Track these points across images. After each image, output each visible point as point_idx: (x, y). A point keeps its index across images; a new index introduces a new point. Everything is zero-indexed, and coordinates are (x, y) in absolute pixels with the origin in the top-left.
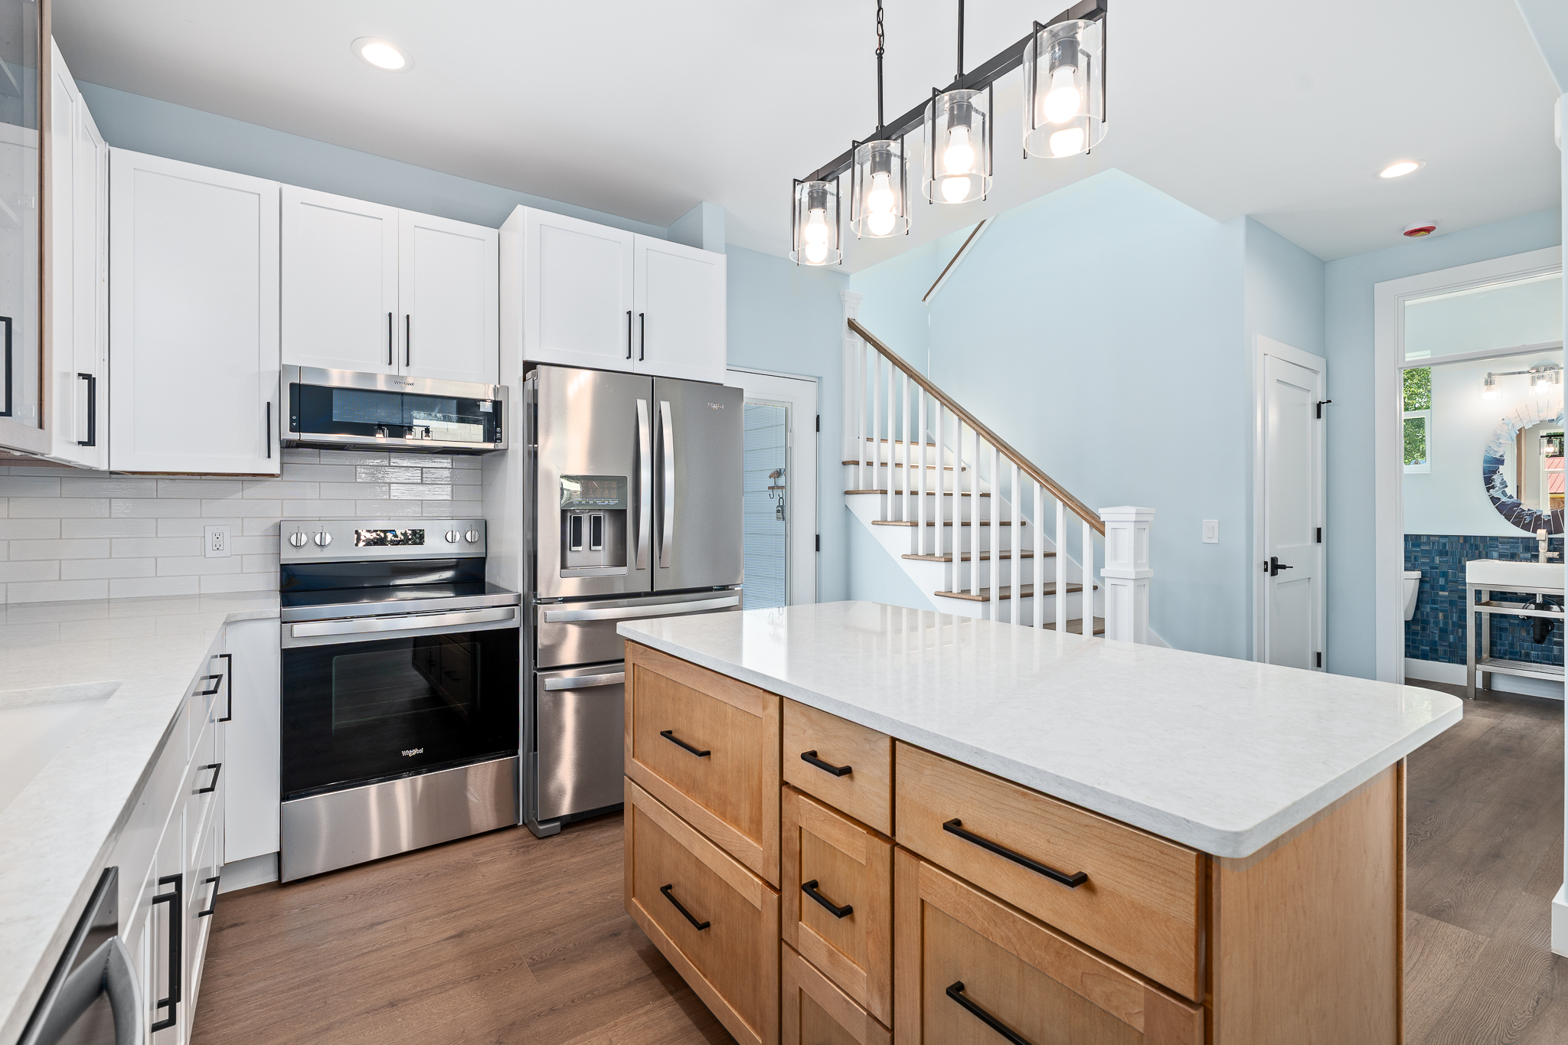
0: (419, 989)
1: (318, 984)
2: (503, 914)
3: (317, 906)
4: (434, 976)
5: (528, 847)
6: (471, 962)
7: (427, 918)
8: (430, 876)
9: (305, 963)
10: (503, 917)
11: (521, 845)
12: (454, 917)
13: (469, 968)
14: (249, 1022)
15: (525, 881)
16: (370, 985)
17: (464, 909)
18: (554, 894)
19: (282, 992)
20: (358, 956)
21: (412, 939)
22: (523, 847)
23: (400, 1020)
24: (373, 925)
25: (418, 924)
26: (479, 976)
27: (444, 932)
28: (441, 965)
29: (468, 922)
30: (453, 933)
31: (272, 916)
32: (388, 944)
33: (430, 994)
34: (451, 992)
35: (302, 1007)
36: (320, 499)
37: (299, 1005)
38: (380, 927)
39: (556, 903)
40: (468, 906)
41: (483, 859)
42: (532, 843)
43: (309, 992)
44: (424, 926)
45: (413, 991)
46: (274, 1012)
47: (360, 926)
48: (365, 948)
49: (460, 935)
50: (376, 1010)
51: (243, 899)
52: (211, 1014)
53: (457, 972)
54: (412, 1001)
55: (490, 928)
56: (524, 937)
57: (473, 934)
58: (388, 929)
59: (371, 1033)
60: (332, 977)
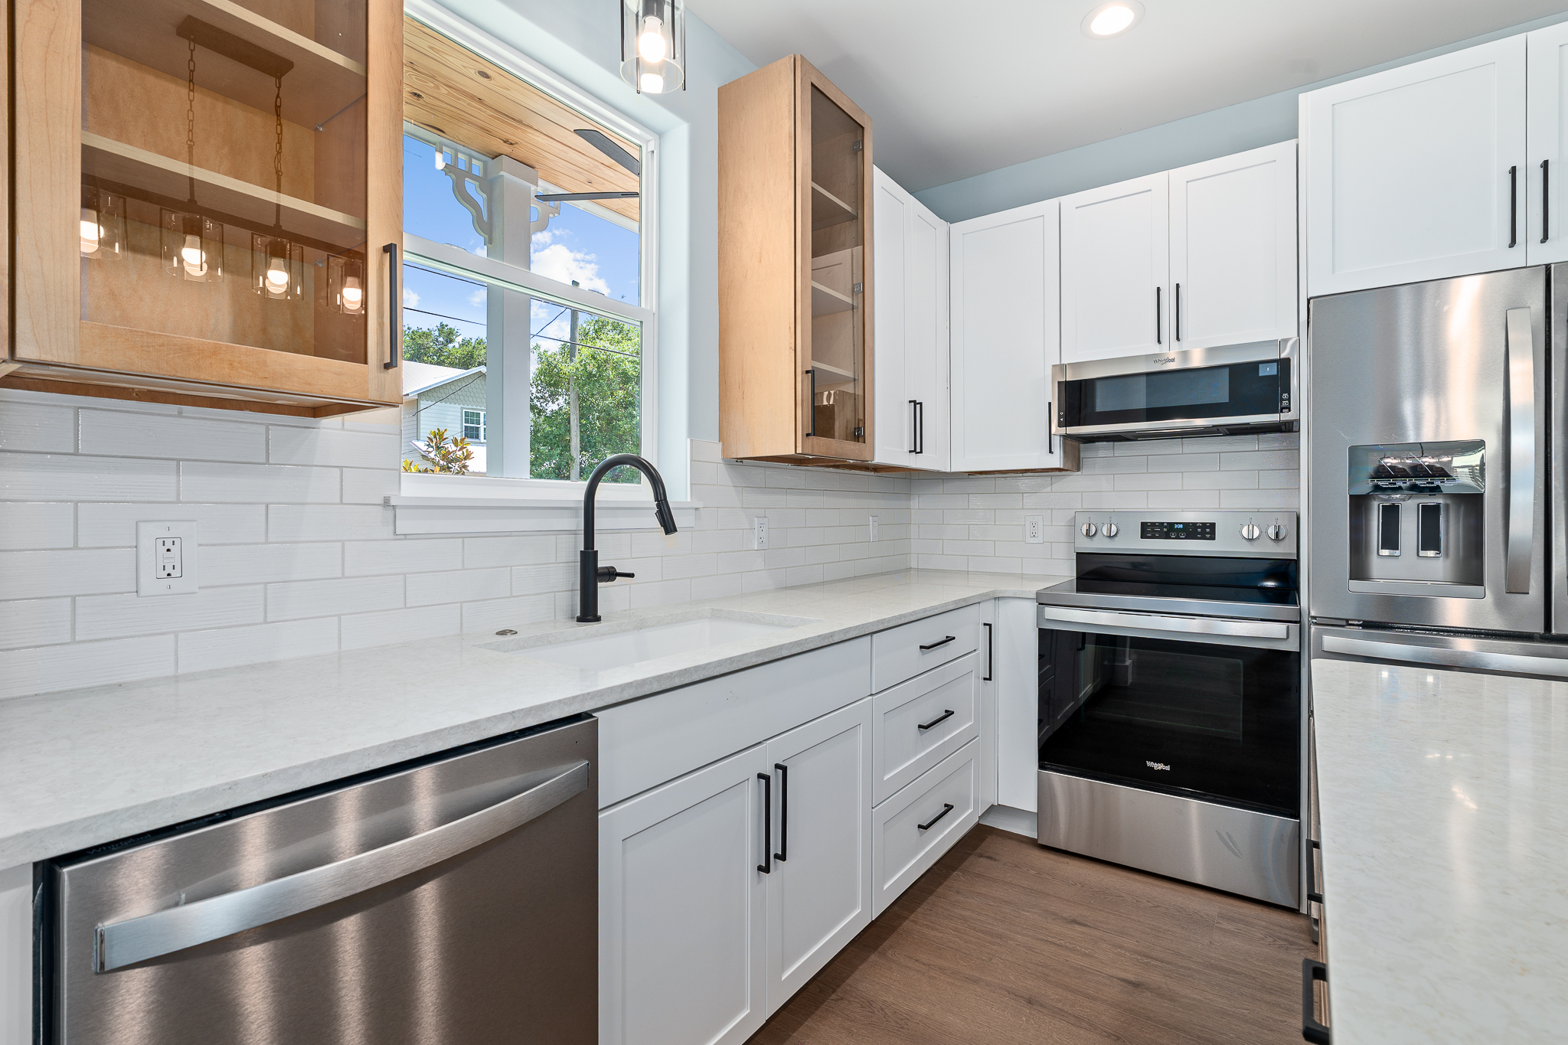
0: (1060, 1005)
1: (998, 941)
2: (1195, 996)
3: (1050, 878)
4: (1081, 1005)
5: (1292, 943)
6: (1123, 1019)
7: (1121, 947)
8: (1158, 909)
9: (1005, 918)
10: (1194, 999)
11: (1283, 936)
12: (1146, 964)
13: (1116, 1023)
14: (941, 935)
15: (1254, 978)
16: (1029, 971)
17: (1162, 962)
18: (1277, 1017)
19: (974, 929)
20: (1041, 940)
21: (1093, 957)
22: (1285, 940)
23: (1024, 1019)
24: (1075, 922)
25: (1109, 946)
26: (1119, 1038)
27: (1124, 970)
28: (1094, 999)
29: (1155, 978)
30: (1131, 977)
31: (1016, 866)
32: (1071, 946)
33: (1064, 1018)
34: (1082, 1032)
35: (975, 950)
36: (1114, 491)
37: (975, 947)
38: (1077, 927)
39: (1271, 1030)
40: (1168, 963)
41: (1225, 925)
42: (1302, 942)
43: (989, 942)
44: (1113, 952)
45: (1054, 1004)
46: (957, 940)
47: (1064, 915)
48: (1052, 937)
49: (1136, 985)
50: (1016, 995)
51: (1010, 841)
52: (929, 912)
53: (1104, 1018)
54: (1046, 1011)
55: (1171, 1000)
56: (1199, 1037)
57: (1149, 994)
58: (1083, 933)
59: (997, 1011)
60: (1011, 942)
